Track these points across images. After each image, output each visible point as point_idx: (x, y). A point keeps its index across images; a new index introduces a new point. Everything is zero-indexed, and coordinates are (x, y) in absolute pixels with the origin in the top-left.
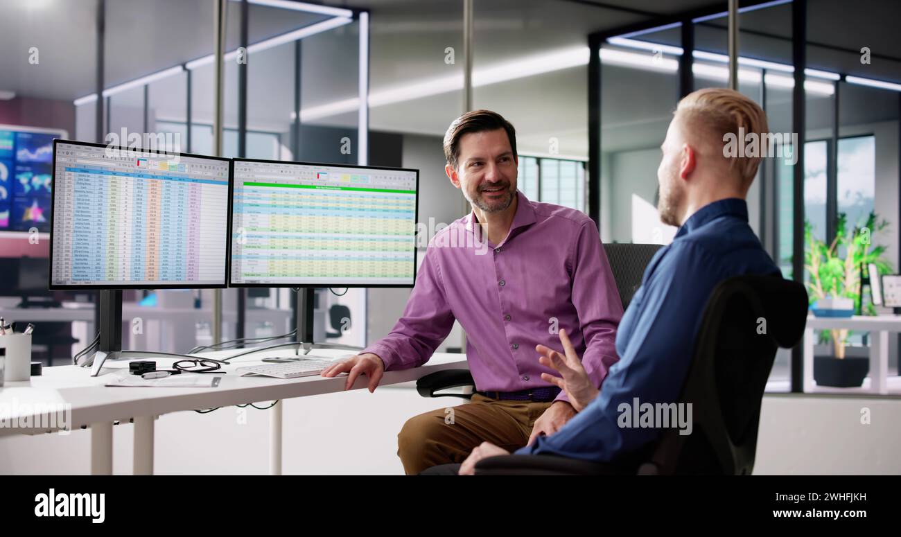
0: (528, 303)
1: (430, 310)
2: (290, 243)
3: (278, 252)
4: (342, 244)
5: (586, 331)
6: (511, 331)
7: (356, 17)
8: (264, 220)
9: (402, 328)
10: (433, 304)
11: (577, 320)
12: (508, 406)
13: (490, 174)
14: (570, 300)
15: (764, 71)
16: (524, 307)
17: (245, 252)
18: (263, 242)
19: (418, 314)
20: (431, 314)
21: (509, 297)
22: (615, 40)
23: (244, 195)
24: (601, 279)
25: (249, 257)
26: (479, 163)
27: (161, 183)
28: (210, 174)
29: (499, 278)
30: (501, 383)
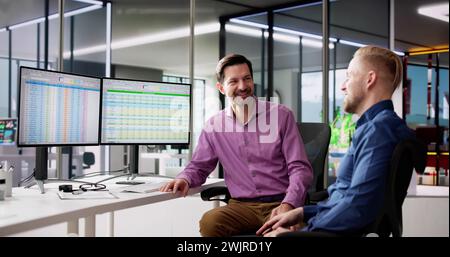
0: (261, 153)
1: (207, 156)
2: (130, 122)
3: (124, 127)
4: (154, 122)
5: (289, 167)
6: (252, 167)
7: (105, 5)
8: (117, 110)
9: (193, 166)
10: (208, 153)
11: (285, 161)
12: (249, 205)
13: (241, 86)
14: (281, 151)
15: (301, 37)
16: (258, 155)
17: (108, 126)
18: (117, 121)
19: (201, 158)
20: (208, 159)
21: (251, 150)
22: (232, 20)
23: (107, 96)
24: (297, 141)
25: (110, 129)
26: (235, 81)
27: (70, 90)
28: (92, 86)
29: (245, 140)
30: (246, 194)
